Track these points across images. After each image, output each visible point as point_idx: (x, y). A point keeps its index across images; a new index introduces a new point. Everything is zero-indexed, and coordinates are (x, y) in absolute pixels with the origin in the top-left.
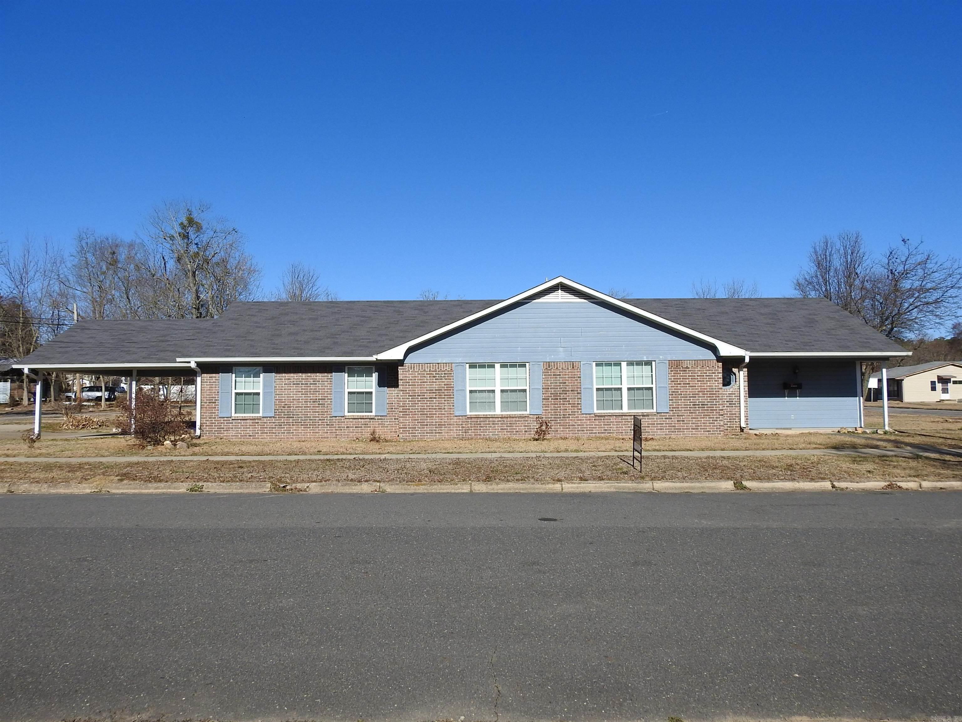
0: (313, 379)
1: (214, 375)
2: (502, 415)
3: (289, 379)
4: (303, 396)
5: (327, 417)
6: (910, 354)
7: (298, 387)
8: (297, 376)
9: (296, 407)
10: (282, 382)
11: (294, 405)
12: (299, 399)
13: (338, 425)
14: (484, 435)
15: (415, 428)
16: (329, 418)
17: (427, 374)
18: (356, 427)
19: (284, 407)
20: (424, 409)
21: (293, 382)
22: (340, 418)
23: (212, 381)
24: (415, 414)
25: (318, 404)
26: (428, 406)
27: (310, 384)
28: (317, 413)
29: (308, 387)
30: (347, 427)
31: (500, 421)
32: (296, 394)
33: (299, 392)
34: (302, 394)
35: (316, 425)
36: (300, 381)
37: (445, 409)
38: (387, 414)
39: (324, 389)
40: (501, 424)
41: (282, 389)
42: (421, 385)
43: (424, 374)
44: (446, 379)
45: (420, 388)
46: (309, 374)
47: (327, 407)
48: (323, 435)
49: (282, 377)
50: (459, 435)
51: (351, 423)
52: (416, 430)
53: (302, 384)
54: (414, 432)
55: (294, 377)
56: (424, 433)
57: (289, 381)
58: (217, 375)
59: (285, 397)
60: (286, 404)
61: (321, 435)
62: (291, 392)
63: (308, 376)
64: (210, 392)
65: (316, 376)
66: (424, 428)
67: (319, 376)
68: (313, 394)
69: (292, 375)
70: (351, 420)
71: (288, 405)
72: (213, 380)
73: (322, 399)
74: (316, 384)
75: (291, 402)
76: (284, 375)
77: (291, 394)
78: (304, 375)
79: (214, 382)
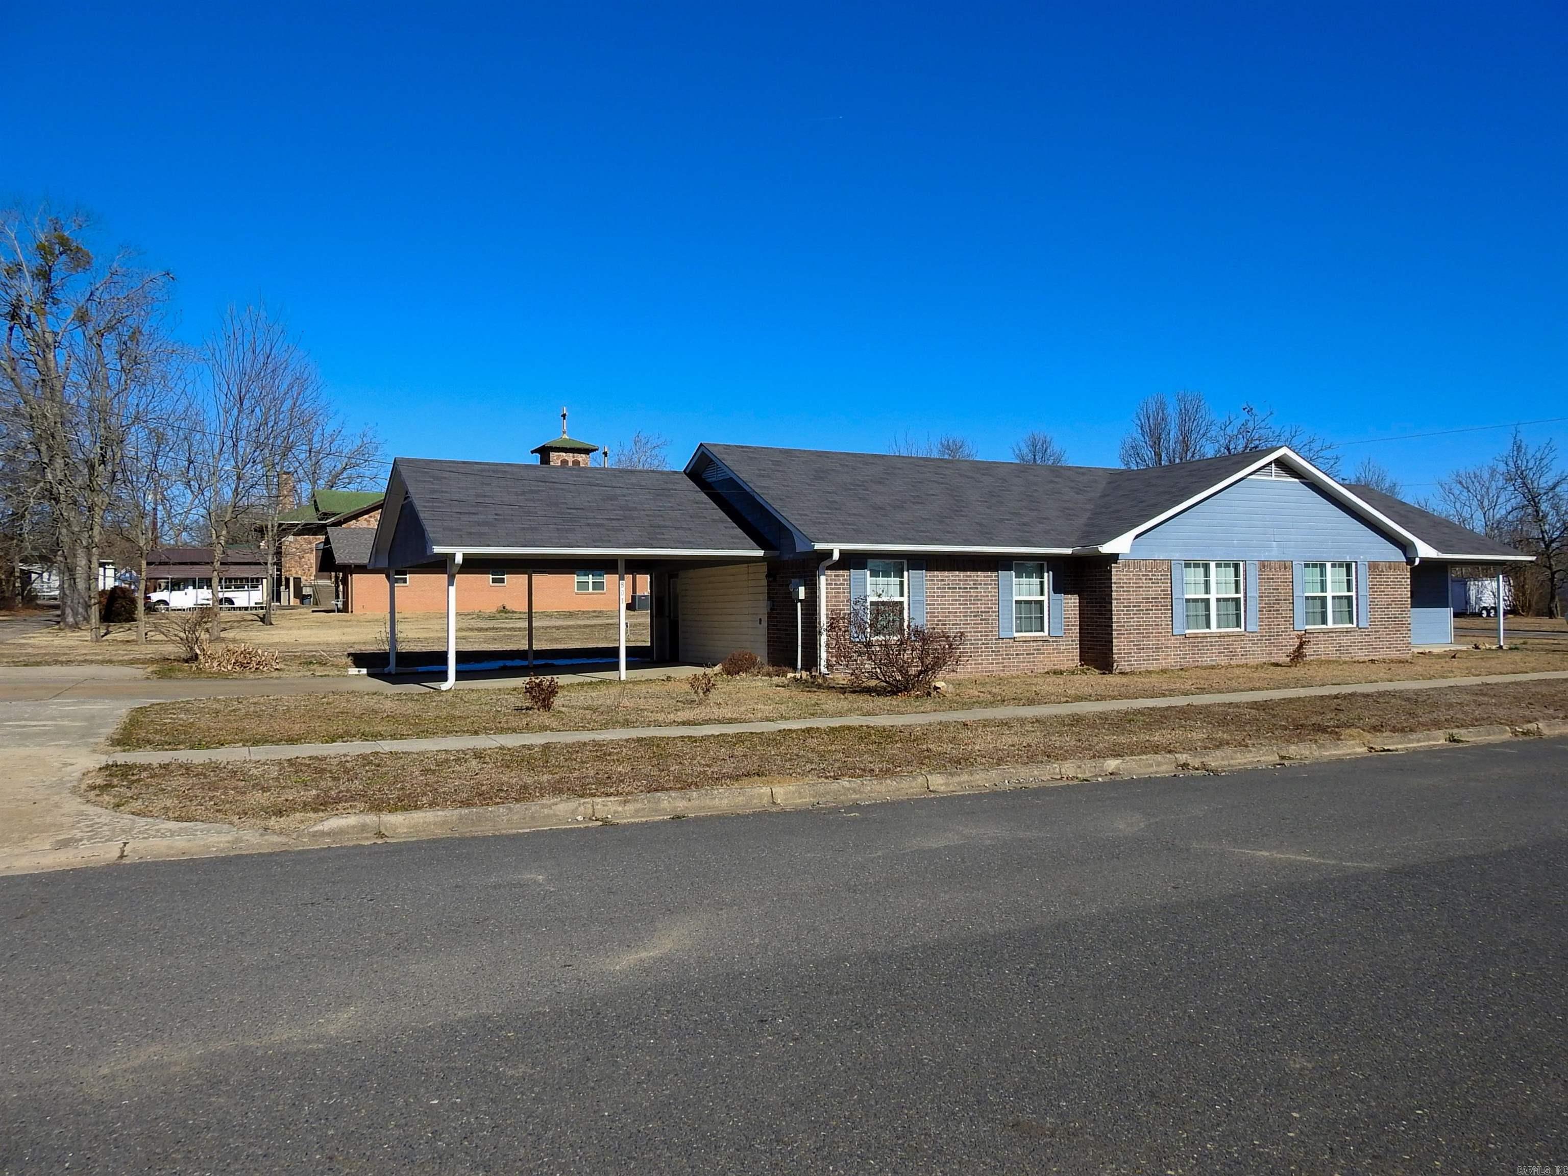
0: (973, 580)
1: (841, 572)
2: (1220, 633)
3: (942, 580)
4: (962, 607)
5: (992, 639)
6: (1534, 558)
7: (954, 592)
8: (952, 576)
9: (953, 625)
10: (934, 584)
11: (950, 621)
12: (956, 612)
13: (1006, 651)
14: (1202, 661)
15: (1131, 653)
16: (994, 641)
17: (1143, 575)
18: (1027, 654)
19: (938, 625)
20: (1140, 626)
21: (949, 584)
22: (1008, 640)
23: (838, 582)
24: (1130, 633)
25: (981, 620)
26: (1145, 621)
27: (970, 588)
28: (979, 634)
29: (967, 592)
30: (1017, 654)
31: (1217, 641)
32: (953, 604)
33: (956, 600)
34: (960, 604)
35: (978, 652)
36: (957, 584)
37: (1161, 625)
38: (1065, 633)
39: (987, 596)
40: (1219, 646)
41: (934, 597)
42: (1136, 591)
43: (1139, 575)
44: (1163, 583)
45: (1136, 595)
46: (968, 573)
47: (992, 624)
48: (988, 668)
49: (934, 576)
50: (1177, 662)
51: (1021, 648)
52: (1132, 657)
53: (959, 588)
54: (1130, 659)
55: (949, 576)
56: (1140, 660)
57: (943, 583)
58: (846, 573)
59: (938, 609)
60: (940, 621)
61: (985, 668)
62: (945, 601)
63: (967, 576)
64: (837, 601)
65: (977, 576)
66: (1140, 653)
67: (981, 575)
68: (974, 604)
69: (946, 573)
70: (1021, 644)
71: (943, 621)
72: (839, 580)
73: (985, 612)
74: (977, 588)
75: (946, 617)
76: (936, 573)
77: (945, 605)
78: (962, 574)
79: (841, 584)
